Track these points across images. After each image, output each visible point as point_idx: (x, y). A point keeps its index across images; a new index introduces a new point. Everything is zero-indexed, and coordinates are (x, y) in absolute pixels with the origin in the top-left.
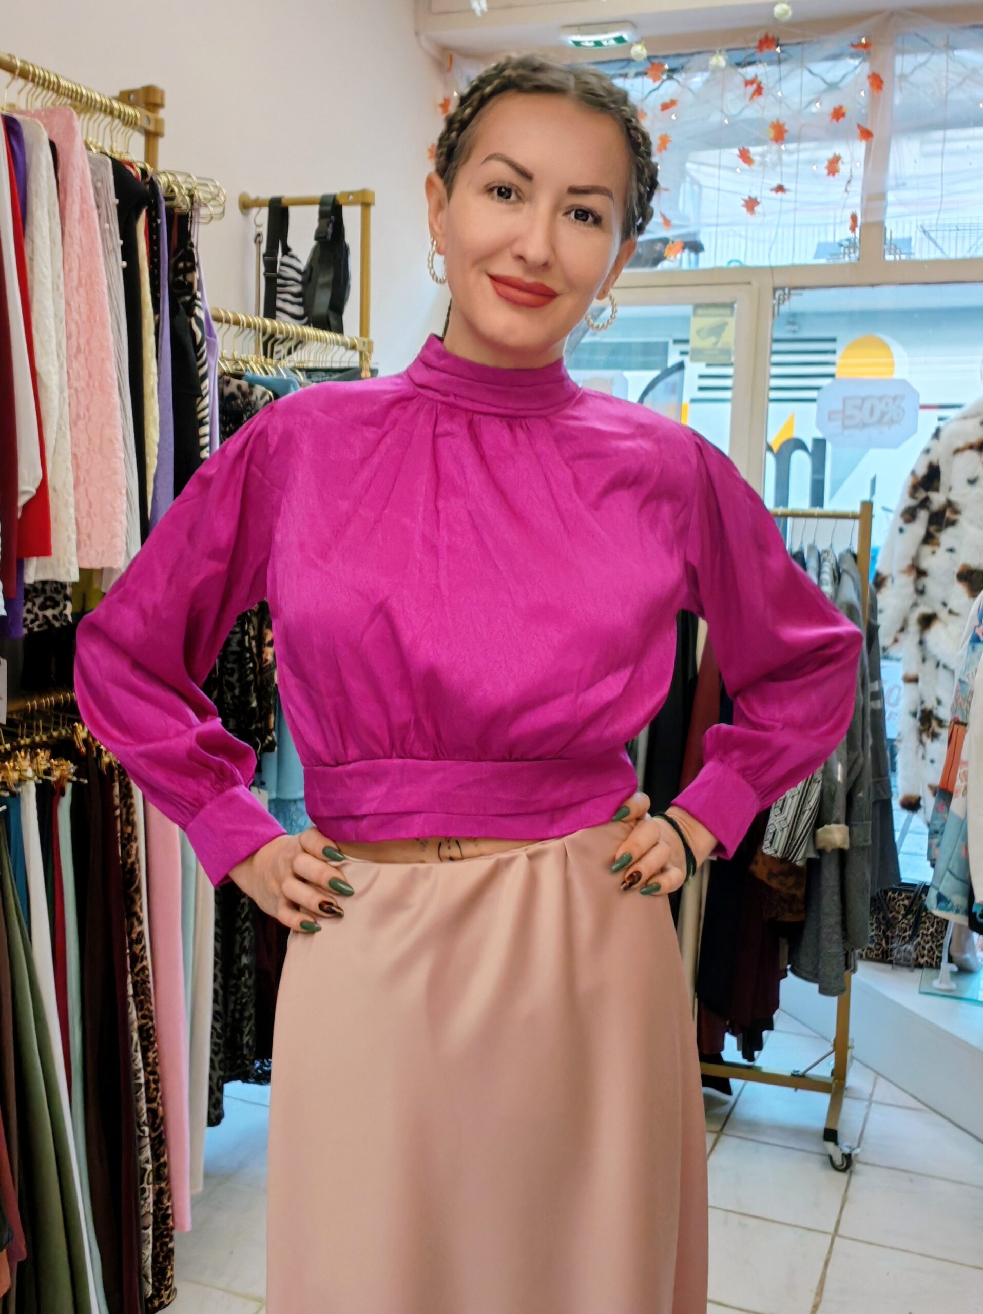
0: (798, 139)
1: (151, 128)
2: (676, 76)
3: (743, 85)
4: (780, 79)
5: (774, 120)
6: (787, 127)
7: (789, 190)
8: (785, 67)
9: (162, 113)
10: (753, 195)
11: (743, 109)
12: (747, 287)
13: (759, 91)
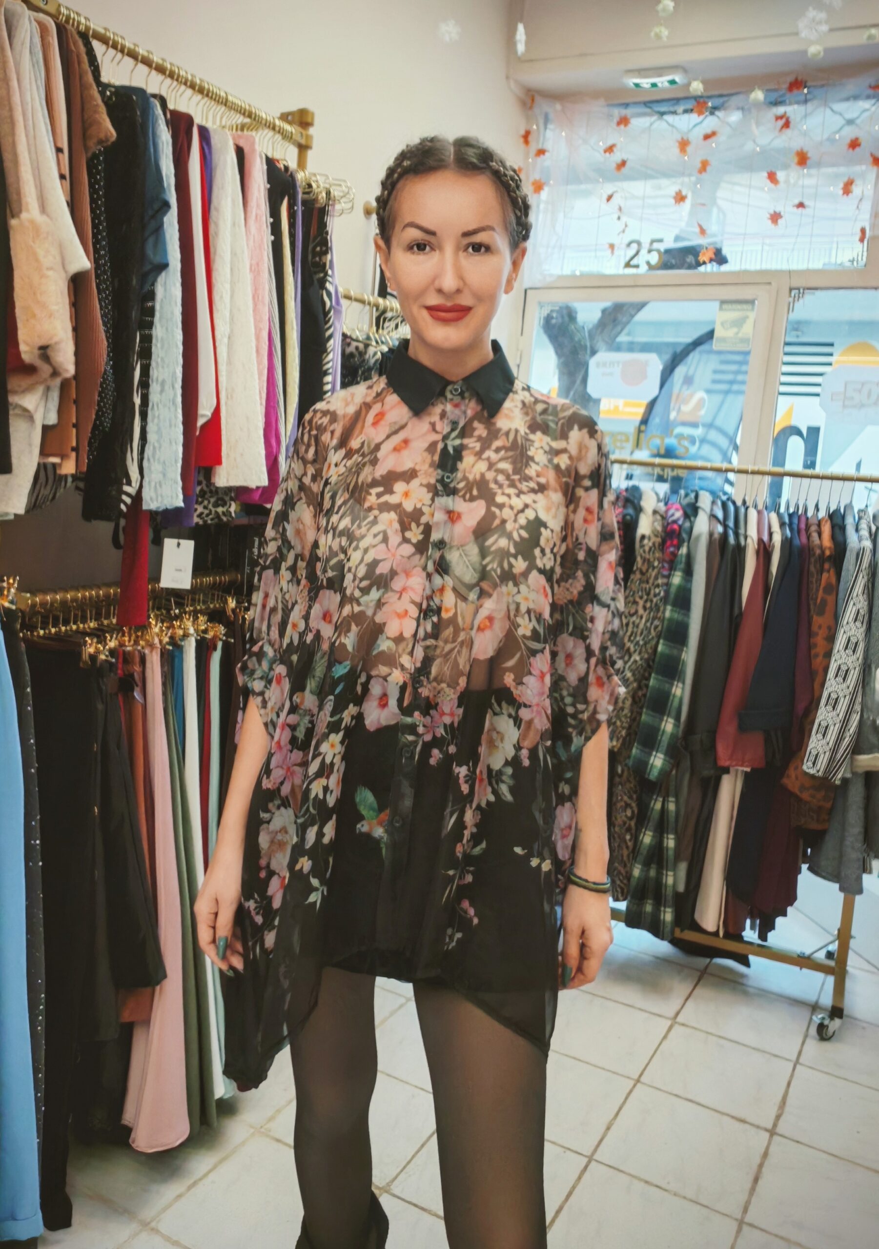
0: (819, 165)
1: (303, 142)
2: (717, 113)
3: (774, 119)
4: (806, 116)
5: (799, 150)
6: (809, 155)
7: (809, 207)
8: (810, 106)
9: (312, 131)
10: (778, 210)
11: (772, 140)
12: (768, 287)
13: (787, 125)
